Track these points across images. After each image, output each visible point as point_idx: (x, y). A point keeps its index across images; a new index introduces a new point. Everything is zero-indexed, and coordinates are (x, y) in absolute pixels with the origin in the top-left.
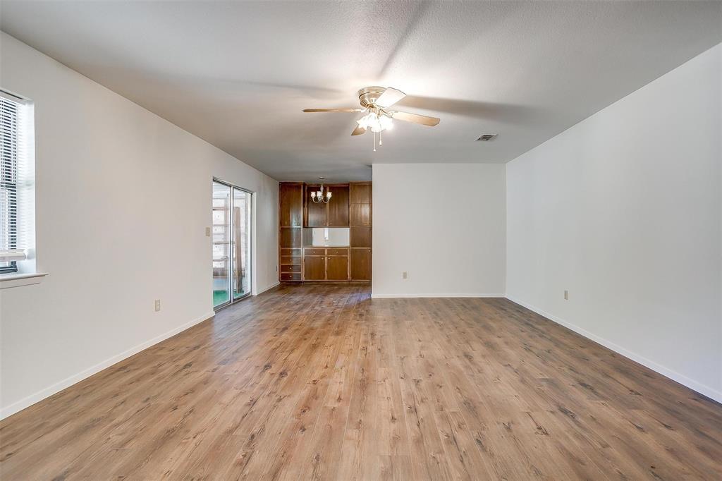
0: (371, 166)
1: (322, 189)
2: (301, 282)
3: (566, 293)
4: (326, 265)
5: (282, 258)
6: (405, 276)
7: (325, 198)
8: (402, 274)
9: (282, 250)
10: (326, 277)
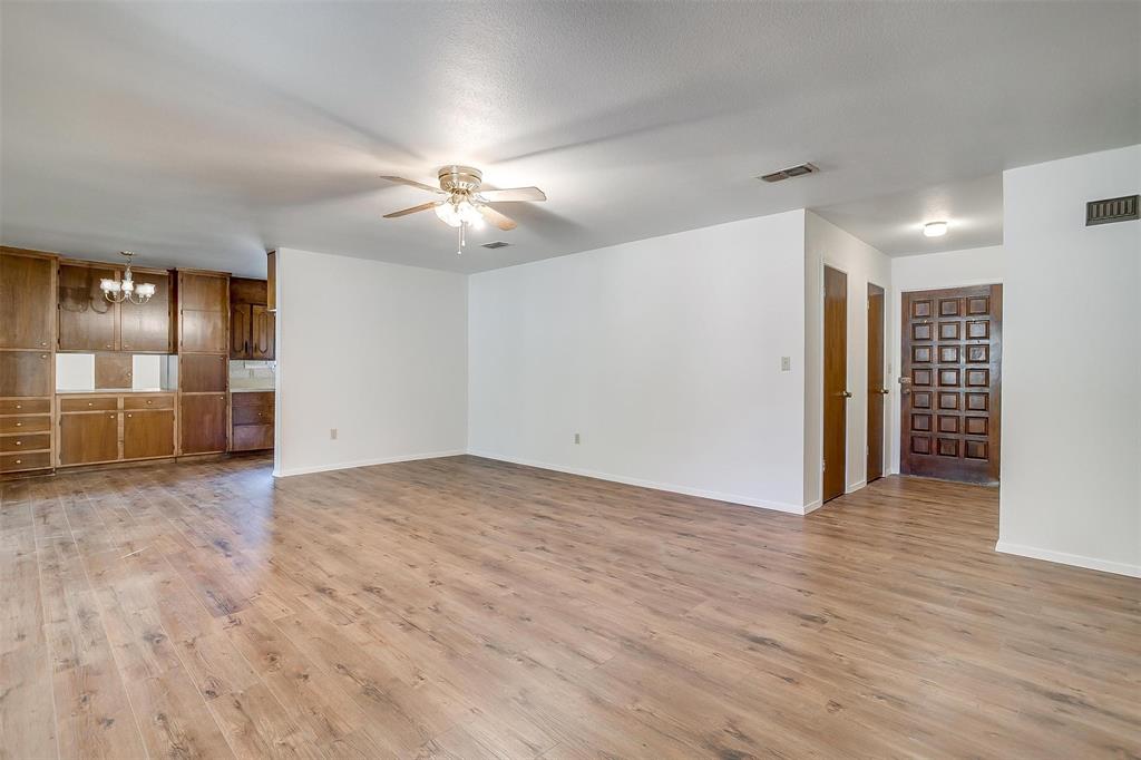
2: (51, 471)
3: (577, 436)
4: (121, 429)
6: (334, 434)
10: (121, 454)
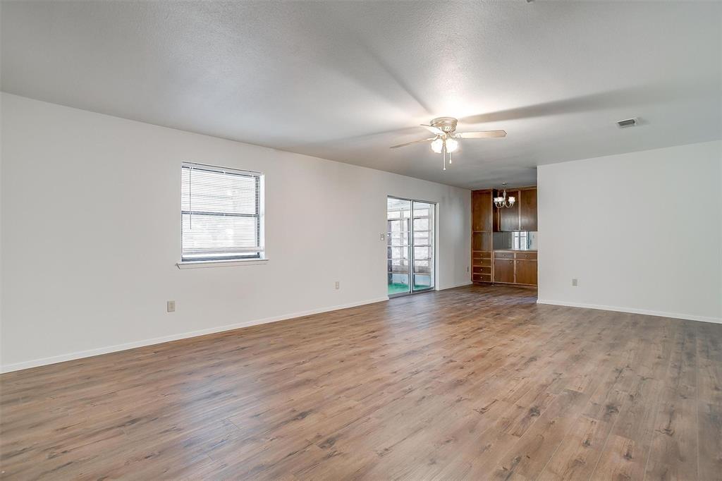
0: (536, 168)
1: (505, 194)
2: (492, 284)
4: (515, 268)
5: (474, 260)
6: (575, 283)
7: (508, 203)
8: (571, 281)
9: (474, 253)
10: (515, 281)
